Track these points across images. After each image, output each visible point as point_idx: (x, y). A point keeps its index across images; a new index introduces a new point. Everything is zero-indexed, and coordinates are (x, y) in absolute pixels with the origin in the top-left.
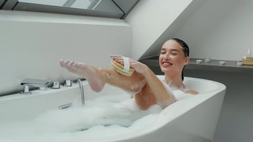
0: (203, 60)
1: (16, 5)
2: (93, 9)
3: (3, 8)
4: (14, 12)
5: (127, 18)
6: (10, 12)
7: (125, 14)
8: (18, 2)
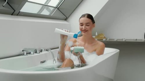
0: (106, 39)
1: (19, 13)
2: (51, 15)
3: (13, 14)
4: (18, 16)
5: (68, 20)
6: (16, 16)
7: (67, 18)
8: (20, 12)
